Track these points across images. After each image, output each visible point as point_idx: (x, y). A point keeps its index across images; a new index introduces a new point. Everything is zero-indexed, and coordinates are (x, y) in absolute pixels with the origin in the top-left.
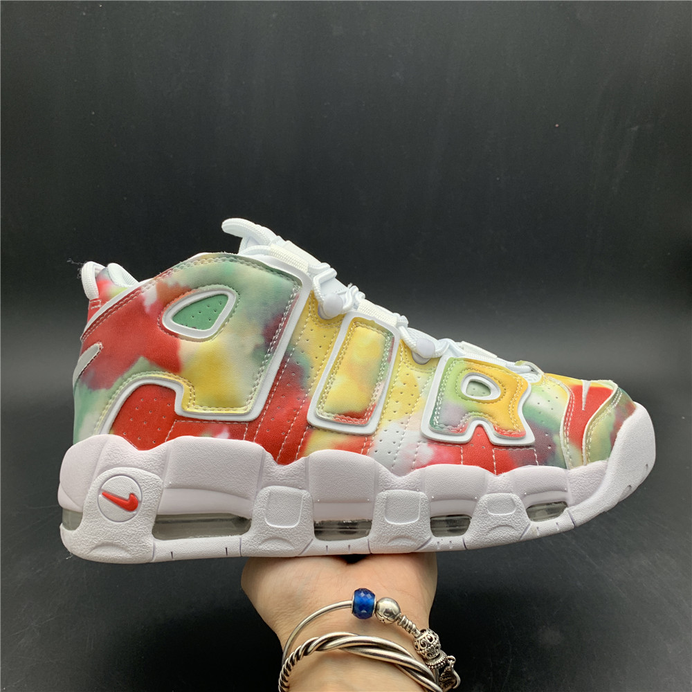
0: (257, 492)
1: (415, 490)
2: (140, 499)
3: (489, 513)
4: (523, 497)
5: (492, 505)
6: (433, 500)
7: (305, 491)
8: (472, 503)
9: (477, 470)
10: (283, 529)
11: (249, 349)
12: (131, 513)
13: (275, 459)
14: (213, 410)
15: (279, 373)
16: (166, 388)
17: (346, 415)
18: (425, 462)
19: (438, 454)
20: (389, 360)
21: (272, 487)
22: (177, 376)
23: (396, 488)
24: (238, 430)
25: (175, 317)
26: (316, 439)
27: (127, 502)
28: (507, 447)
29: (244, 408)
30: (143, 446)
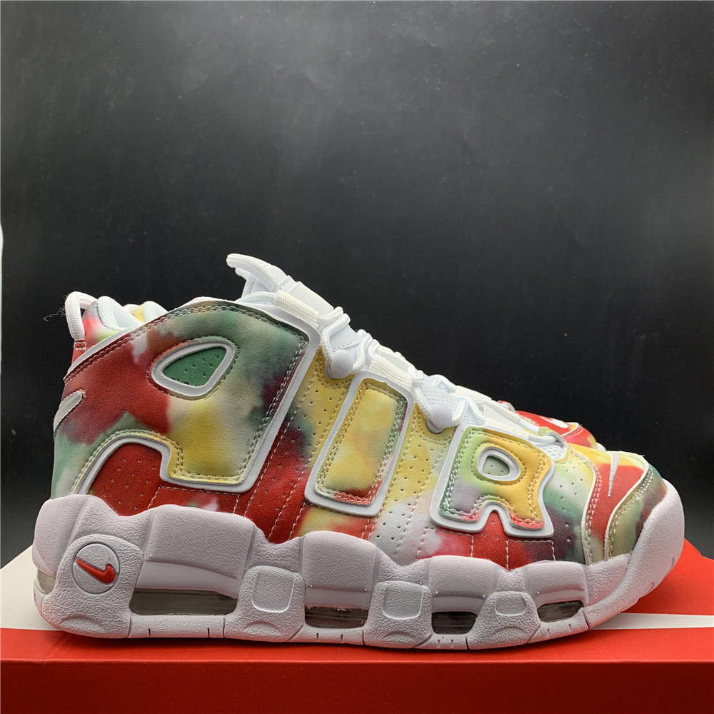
0: (245, 571)
1: (418, 582)
2: (117, 571)
3: (497, 613)
4: (534, 596)
5: (502, 604)
6: (437, 596)
7: (297, 574)
8: (479, 601)
9: (487, 564)
10: (271, 614)
11: (246, 411)
12: (107, 586)
13: (266, 537)
14: (202, 478)
15: (277, 438)
16: (151, 449)
17: (348, 492)
18: (431, 552)
19: (446, 543)
20: (400, 429)
21: (261, 567)
22: (164, 437)
23: (397, 580)
24: (227, 501)
25: (166, 370)
26: (313, 517)
27: (104, 574)
28: (523, 539)
29: (236, 477)
30: (124, 510)
